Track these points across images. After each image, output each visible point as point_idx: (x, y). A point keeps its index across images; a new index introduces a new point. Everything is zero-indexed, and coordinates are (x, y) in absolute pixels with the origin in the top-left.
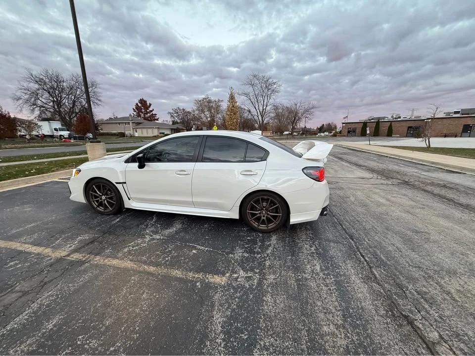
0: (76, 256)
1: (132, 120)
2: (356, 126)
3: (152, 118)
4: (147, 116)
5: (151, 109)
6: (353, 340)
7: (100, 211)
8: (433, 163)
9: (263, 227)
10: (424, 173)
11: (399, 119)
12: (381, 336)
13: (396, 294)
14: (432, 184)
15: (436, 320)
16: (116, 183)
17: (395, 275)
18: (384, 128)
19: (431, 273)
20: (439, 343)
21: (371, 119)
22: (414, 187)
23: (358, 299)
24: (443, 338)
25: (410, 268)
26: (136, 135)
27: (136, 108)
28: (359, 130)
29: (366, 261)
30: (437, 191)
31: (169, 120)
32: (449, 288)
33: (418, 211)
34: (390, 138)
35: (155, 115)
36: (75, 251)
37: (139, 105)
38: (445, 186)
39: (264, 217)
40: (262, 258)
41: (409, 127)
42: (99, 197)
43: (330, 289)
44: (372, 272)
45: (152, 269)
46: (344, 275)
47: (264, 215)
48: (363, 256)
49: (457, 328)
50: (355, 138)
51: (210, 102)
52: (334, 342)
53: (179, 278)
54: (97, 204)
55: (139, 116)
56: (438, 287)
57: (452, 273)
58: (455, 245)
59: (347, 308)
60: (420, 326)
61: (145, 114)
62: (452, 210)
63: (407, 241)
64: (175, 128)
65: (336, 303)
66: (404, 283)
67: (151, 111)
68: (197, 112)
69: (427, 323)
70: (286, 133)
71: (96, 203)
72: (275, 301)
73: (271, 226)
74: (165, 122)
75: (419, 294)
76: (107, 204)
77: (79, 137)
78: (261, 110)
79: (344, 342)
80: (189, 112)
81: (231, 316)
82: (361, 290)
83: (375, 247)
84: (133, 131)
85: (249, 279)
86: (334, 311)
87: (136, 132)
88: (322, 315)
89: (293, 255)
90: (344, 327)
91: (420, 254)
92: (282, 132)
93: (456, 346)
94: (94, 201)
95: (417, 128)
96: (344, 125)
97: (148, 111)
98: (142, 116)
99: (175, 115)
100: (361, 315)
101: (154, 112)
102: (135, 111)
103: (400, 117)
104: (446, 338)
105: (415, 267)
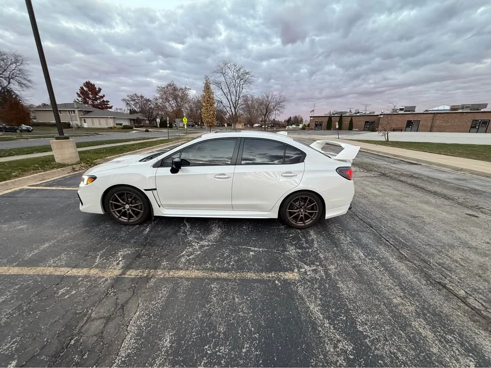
0: (132, 273)
1: (78, 108)
2: (323, 119)
3: (104, 106)
4: (96, 103)
5: (101, 94)
6: (417, 306)
7: (123, 222)
8: (396, 156)
9: (300, 224)
10: (392, 165)
11: (358, 114)
12: (432, 299)
13: (425, 267)
14: (402, 175)
15: (459, 282)
16: (145, 190)
17: (417, 253)
18: (346, 122)
19: (439, 248)
20: (467, 297)
21: (334, 113)
22: (391, 178)
23: (404, 275)
24: (468, 294)
25: (424, 246)
26: (85, 125)
27: (81, 93)
28: (325, 124)
29: (392, 244)
30: (409, 181)
31: (123, 109)
32: (455, 258)
33: (405, 199)
34: (351, 132)
35: (107, 102)
36: (127, 267)
37: (85, 89)
38: (412, 176)
39: (302, 214)
40: (314, 252)
41: (367, 122)
42: (121, 206)
43: (380, 270)
44: (400, 253)
45: (224, 275)
46: (383, 258)
47: (302, 212)
48: (387, 241)
49: (473, 285)
50: (322, 131)
51: (175, 89)
52: (406, 309)
53: (256, 279)
54: (119, 215)
55: (86, 102)
56: (449, 258)
57: (452, 246)
58: (444, 225)
59: (400, 283)
60: (451, 288)
61: (94, 100)
62: (428, 197)
63: (412, 225)
64: (135, 118)
65: (391, 281)
66: (426, 258)
67: (102, 97)
68: (160, 101)
69: (454, 285)
70: (256, 125)
71: (116, 213)
72: (348, 286)
73: (308, 222)
74: (119, 111)
75: (439, 265)
76: (132, 214)
77: (10, 128)
78: (234, 101)
79: (413, 308)
80: (148, 100)
81: (323, 304)
82: (402, 268)
83: (392, 232)
84: (81, 120)
85: (315, 271)
86: (393, 287)
87: (85, 122)
88: (386, 291)
89: (336, 246)
90: (407, 298)
91: (425, 234)
92: (252, 125)
93: (477, 297)
94: (114, 211)
95: (373, 123)
96: (312, 118)
97: (97, 96)
98: (90, 102)
99: (132, 102)
100: (412, 287)
101: (105, 99)
102: (80, 97)
103: (358, 113)
104: (469, 293)
105: (427, 245)
